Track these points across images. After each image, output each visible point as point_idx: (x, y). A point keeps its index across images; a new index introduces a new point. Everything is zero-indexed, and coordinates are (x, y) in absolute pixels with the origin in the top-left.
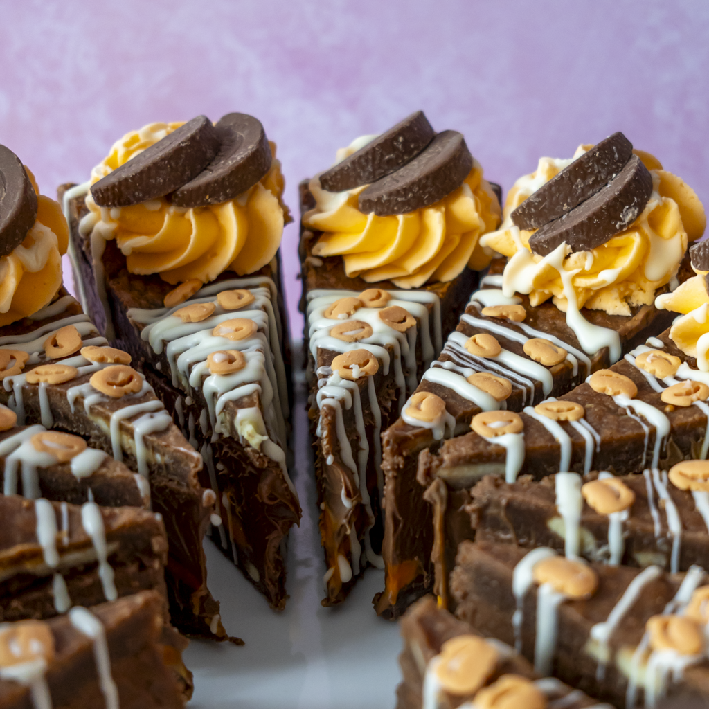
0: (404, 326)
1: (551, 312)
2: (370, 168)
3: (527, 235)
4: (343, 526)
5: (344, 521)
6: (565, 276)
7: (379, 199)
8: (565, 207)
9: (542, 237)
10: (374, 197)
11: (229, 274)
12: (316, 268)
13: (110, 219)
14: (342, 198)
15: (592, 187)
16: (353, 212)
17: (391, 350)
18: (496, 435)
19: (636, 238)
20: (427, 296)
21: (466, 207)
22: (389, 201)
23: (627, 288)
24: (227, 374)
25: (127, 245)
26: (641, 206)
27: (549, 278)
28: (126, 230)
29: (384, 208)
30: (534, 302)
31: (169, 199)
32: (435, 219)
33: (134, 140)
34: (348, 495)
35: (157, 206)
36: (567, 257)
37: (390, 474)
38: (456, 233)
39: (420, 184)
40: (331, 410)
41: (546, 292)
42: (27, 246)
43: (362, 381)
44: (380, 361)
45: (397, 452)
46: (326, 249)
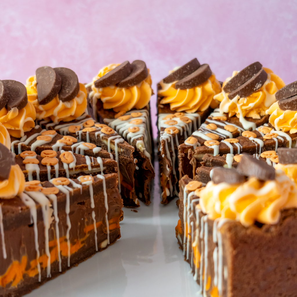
0: (188, 122)
1: (235, 118)
2: (179, 76)
3: (227, 94)
4: (167, 178)
5: (167, 176)
6: (238, 106)
7: (181, 84)
8: (239, 85)
9: (231, 94)
10: (179, 84)
11: (134, 109)
12: (161, 108)
13: (99, 92)
14: (170, 85)
15: (247, 78)
16: (173, 89)
17: (183, 128)
18: (211, 146)
19: (261, 93)
20: (197, 115)
21: (209, 86)
22: (184, 85)
23: (259, 110)
24: (134, 132)
25: (104, 99)
26: (263, 83)
27: (233, 107)
28: (104, 95)
29: (183, 87)
30: (230, 115)
31: (117, 85)
32: (199, 90)
33: (106, 69)
34: (169, 167)
35: (112, 87)
36: (239, 100)
37: (181, 159)
38: (206, 95)
39: (194, 79)
40: (164, 141)
41: (233, 111)
42: (78, 97)
43: (174, 135)
44: (179, 131)
45: (182, 151)
46: (164, 101)
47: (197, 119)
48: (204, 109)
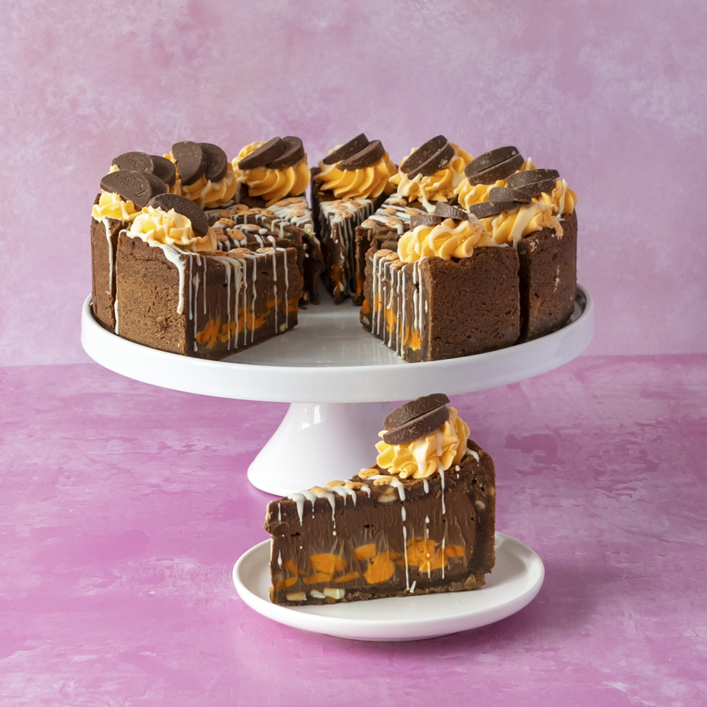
0: (360, 207)
1: (417, 203)
2: (344, 154)
3: (406, 175)
4: (341, 269)
5: (341, 267)
6: (421, 186)
7: (348, 164)
8: (420, 162)
9: (411, 173)
10: (346, 164)
11: (289, 196)
12: (322, 196)
13: (245, 175)
14: (334, 166)
15: (430, 153)
16: (339, 171)
17: (356, 213)
18: (393, 226)
19: (447, 171)
20: (369, 201)
21: (382, 166)
22: (352, 165)
23: (445, 191)
24: (298, 217)
25: (251, 184)
26: (449, 159)
27: (415, 189)
28: (250, 179)
29: (351, 168)
30: (410, 200)
31: (268, 166)
32: (370, 171)
33: (250, 147)
34: (343, 255)
35: (263, 169)
36: (421, 179)
37: (358, 243)
38: (379, 178)
39: (365, 157)
40: (336, 225)
41: (414, 195)
43: (346, 219)
44: (352, 215)
45: (360, 234)
46: (326, 187)
47: (370, 205)
48: (377, 195)
